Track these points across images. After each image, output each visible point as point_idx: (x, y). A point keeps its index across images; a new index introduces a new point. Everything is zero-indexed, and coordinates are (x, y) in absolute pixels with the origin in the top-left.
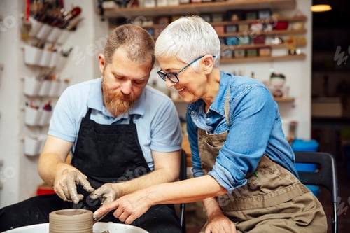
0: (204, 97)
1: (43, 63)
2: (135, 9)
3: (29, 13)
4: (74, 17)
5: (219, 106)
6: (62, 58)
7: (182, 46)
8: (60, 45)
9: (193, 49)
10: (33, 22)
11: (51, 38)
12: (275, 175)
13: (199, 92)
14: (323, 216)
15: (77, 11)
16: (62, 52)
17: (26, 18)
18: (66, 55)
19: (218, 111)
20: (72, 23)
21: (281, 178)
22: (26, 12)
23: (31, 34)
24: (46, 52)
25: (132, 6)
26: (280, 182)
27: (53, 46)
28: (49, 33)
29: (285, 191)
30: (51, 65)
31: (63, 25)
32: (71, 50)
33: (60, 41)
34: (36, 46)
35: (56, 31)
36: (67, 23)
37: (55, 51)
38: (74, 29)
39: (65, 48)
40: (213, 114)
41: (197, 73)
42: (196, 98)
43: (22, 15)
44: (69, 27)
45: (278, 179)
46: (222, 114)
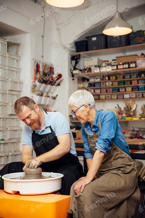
0: (89, 121)
1: (42, 103)
2: (89, 73)
3: (35, 79)
4: (58, 79)
5: (96, 123)
6: (52, 100)
7: (76, 101)
8: (52, 93)
9: (80, 102)
10: (37, 83)
11: (47, 90)
12: (118, 153)
13: (85, 119)
14: (136, 171)
15: (60, 76)
16: (52, 97)
17: (34, 82)
18: (54, 98)
19: (96, 125)
20: (58, 82)
21: (120, 154)
22: (34, 78)
23: (36, 89)
24: (43, 98)
25: (87, 72)
26: (120, 156)
27: (47, 94)
28: (45, 88)
29: (121, 160)
30: (47, 104)
31: (53, 83)
32: (57, 95)
33: (51, 91)
34: (39, 95)
35: (49, 86)
36: (55, 83)
37: (49, 97)
38: (59, 85)
39: (54, 95)
40: (95, 127)
41: (83, 111)
42: (85, 122)
43: (32, 80)
44: (56, 84)
45: (119, 155)
46: (98, 126)
